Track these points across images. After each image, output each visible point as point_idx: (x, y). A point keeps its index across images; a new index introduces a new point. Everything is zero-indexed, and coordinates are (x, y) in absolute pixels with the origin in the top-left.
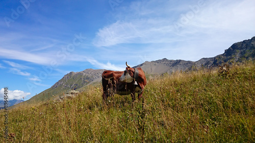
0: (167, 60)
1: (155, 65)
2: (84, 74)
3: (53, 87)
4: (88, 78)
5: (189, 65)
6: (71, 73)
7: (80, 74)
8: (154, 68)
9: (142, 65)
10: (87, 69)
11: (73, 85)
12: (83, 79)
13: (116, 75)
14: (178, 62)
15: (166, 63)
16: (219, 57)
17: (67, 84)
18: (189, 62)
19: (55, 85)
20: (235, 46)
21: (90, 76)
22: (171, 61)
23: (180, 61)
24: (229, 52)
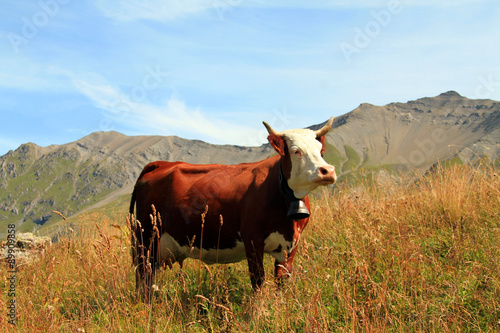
0: (460, 100)
1: (405, 120)
2: (84, 154)
4: (99, 174)
6: (24, 148)
7: (62, 154)
8: (398, 135)
9: (341, 121)
10: (95, 135)
11: (34, 203)
12: (76, 179)
13: (187, 181)
15: (458, 111)
21: (108, 163)
22: (480, 104)
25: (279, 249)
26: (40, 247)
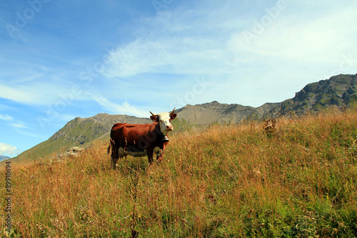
0: (218, 104)
1: (201, 110)
2: (96, 121)
3: (51, 139)
4: (100, 127)
5: (248, 112)
6: (76, 119)
7: (89, 121)
8: (199, 115)
9: (181, 109)
10: (99, 115)
11: (80, 137)
12: (93, 129)
14: (233, 108)
15: (217, 108)
16: (287, 102)
17: (71, 136)
18: (248, 108)
19: (54, 136)
20: (308, 88)
21: (103, 124)
22: (224, 105)
23: (236, 105)
24: (301, 96)
25: (158, 152)
26: (81, 151)
